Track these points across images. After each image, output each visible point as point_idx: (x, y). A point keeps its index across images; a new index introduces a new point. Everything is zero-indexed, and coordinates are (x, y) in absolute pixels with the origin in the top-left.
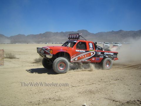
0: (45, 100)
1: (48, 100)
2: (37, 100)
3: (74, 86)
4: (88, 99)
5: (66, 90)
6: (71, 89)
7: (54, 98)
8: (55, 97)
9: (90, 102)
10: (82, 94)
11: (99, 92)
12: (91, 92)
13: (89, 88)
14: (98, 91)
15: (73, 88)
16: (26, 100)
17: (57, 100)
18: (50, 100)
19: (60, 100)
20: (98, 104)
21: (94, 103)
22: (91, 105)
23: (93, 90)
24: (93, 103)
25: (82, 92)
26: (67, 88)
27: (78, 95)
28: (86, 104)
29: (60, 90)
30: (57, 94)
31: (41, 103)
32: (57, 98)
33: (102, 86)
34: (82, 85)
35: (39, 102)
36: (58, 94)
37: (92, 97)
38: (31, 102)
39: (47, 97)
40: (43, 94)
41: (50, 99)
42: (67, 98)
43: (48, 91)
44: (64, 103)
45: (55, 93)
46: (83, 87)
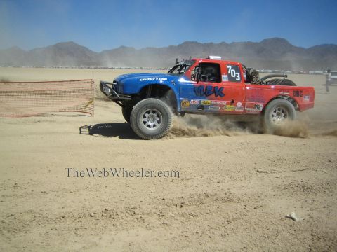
0: (196, 198)
1: (202, 197)
2: (178, 196)
3: (261, 172)
4: (299, 204)
5: (243, 178)
6: (254, 177)
7: (216, 194)
8: (218, 193)
9: (305, 211)
10: (283, 192)
11: (327, 190)
12: (305, 188)
13: (300, 178)
14: (322, 188)
15: (260, 175)
16: (153, 195)
17: (224, 200)
18: (208, 199)
19: (230, 201)
20: (326, 219)
21: (315, 213)
22: (307, 218)
23: (310, 183)
24: (312, 215)
25: (283, 187)
26: (244, 174)
27: (274, 193)
28: (296, 215)
29: (227, 178)
30: (222, 186)
31: (188, 203)
32: (224, 196)
33: (333, 176)
34: (281, 170)
35: (182, 200)
36: (224, 186)
37: (310, 201)
38: (163, 199)
39: (200, 191)
40: (189, 183)
41: (207, 196)
42: (246, 198)
43: (199, 178)
44: (240, 207)
45: (216, 184)
46: (283, 174)
